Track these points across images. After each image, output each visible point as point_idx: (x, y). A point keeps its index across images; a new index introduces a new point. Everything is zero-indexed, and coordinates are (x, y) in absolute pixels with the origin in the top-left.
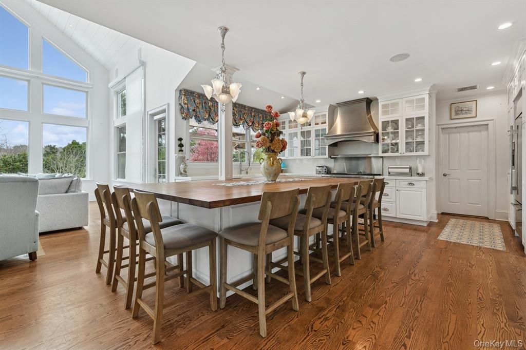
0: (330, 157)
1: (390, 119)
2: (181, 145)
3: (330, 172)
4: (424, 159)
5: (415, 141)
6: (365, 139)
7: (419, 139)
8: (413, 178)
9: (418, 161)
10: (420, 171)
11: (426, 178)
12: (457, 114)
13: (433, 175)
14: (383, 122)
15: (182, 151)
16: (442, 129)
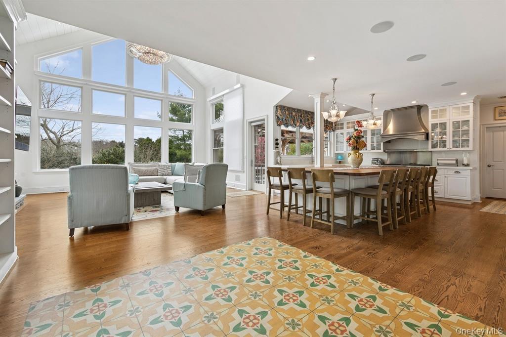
0: (384, 151)
1: (439, 122)
2: (277, 144)
3: (384, 163)
4: (469, 153)
5: (461, 139)
6: (416, 138)
7: (465, 138)
8: (458, 168)
9: (463, 155)
10: (465, 162)
11: (470, 168)
12: (500, 116)
13: (477, 166)
14: (432, 124)
15: (278, 148)
16: (487, 128)
